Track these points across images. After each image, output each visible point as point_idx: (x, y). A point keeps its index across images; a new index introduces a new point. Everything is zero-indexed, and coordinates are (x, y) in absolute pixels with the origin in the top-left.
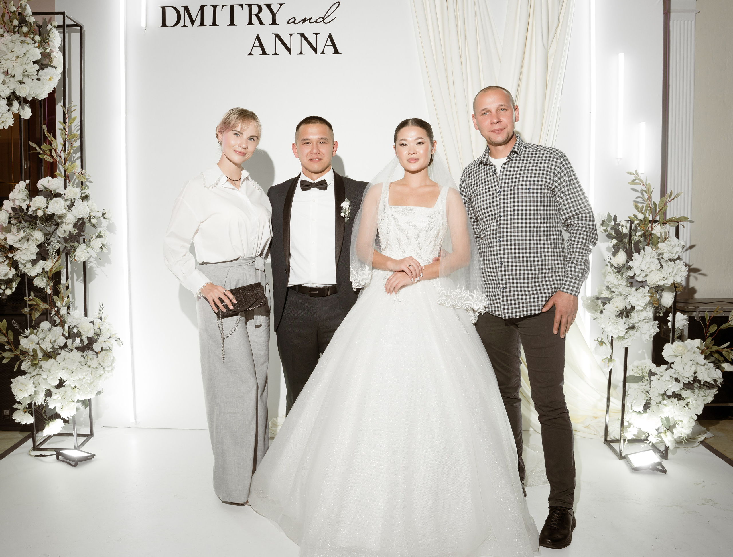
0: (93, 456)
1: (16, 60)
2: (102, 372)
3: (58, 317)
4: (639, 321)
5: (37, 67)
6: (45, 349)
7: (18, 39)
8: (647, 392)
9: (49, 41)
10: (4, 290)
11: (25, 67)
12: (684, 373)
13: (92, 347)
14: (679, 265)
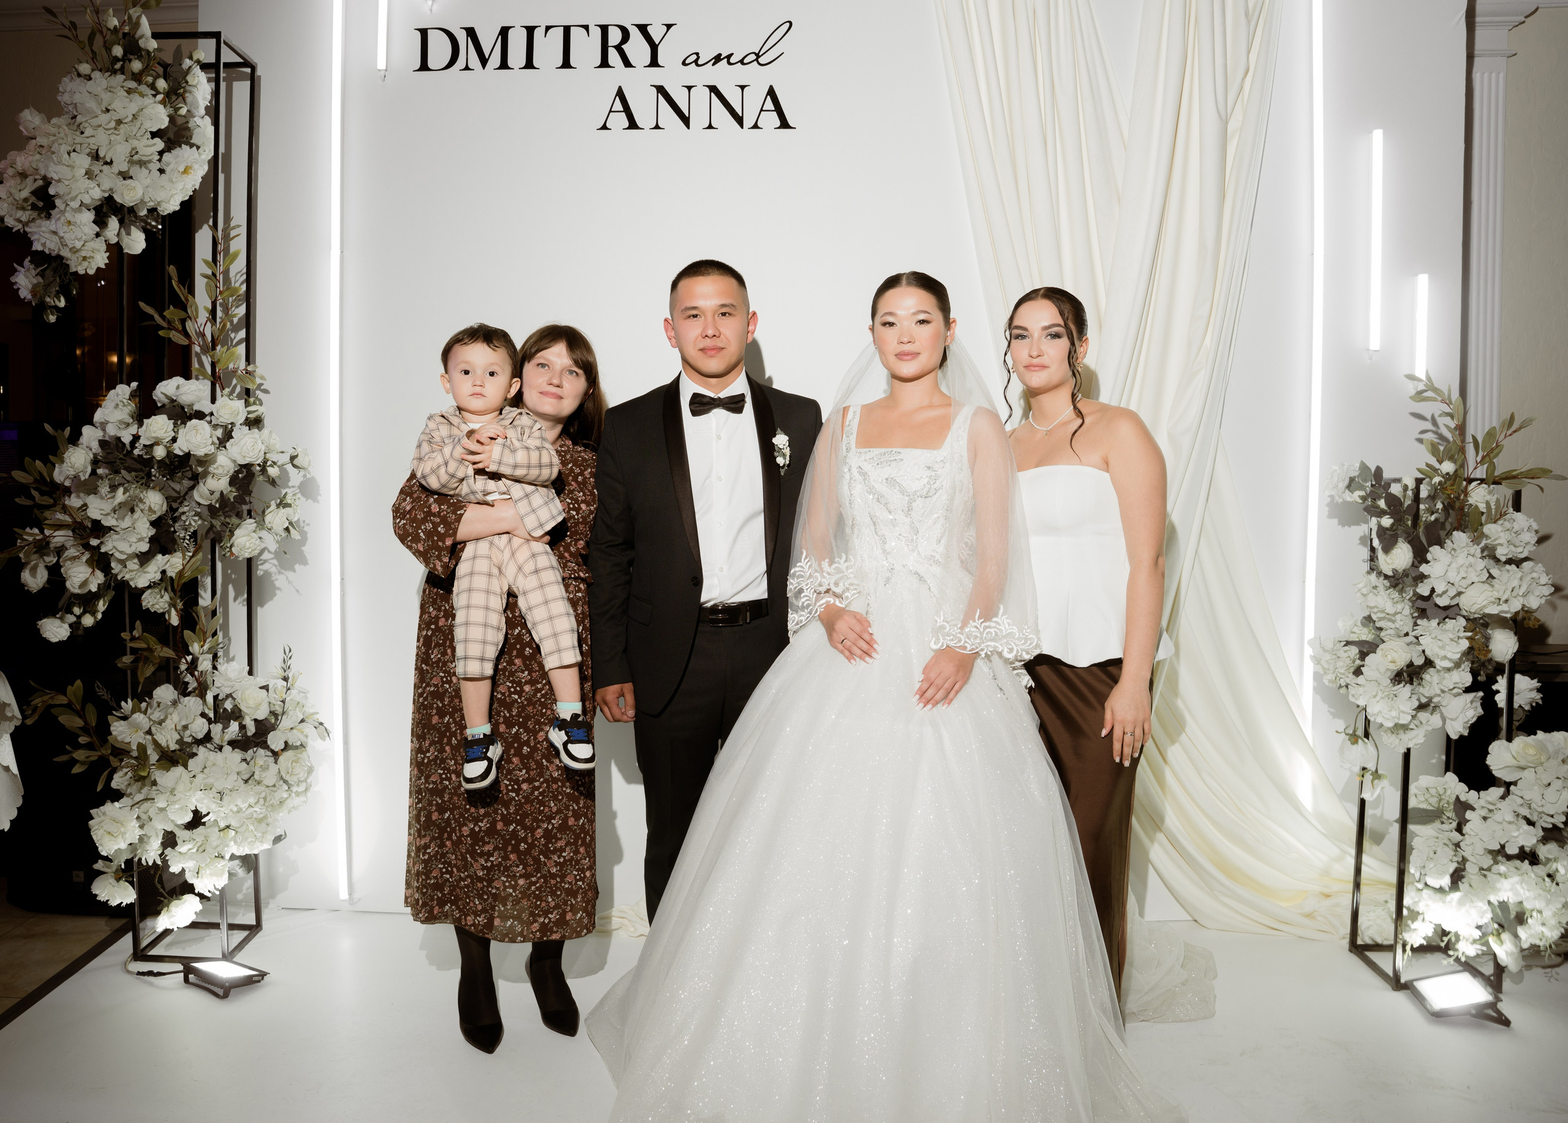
0: (263, 975)
1: (115, 129)
2: (285, 795)
3: (193, 675)
4: (1443, 691)
5: (159, 144)
6: (163, 743)
7: (121, 84)
8: (1457, 845)
9: (185, 91)
10: (79, 617)
11: (135, 143)
12: (1542, 806)
13: (266, 742)
14: (1533, 571)
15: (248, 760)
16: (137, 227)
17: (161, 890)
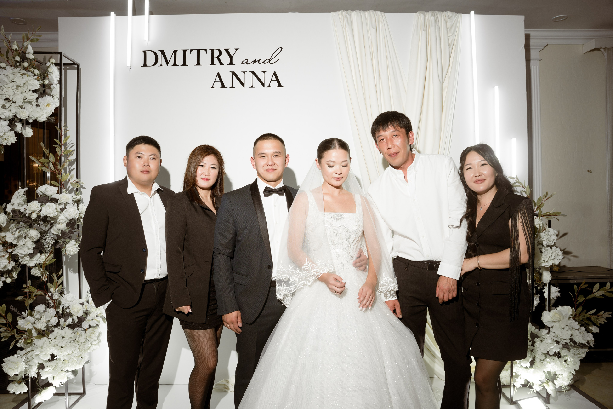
1: (16, 89)
2: (89, 346)
3: (52, 301)
5: (36, 95)
6: (39, 328)
7: (19, 71)
9: (48, 75)
10: (6, 279)
11: (26, 95)
12: (562, 336)
13: (81, 325)
14: (556, 250)
15: (75, 332)
16: (29, 127)
17: (39, 386)
